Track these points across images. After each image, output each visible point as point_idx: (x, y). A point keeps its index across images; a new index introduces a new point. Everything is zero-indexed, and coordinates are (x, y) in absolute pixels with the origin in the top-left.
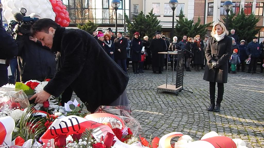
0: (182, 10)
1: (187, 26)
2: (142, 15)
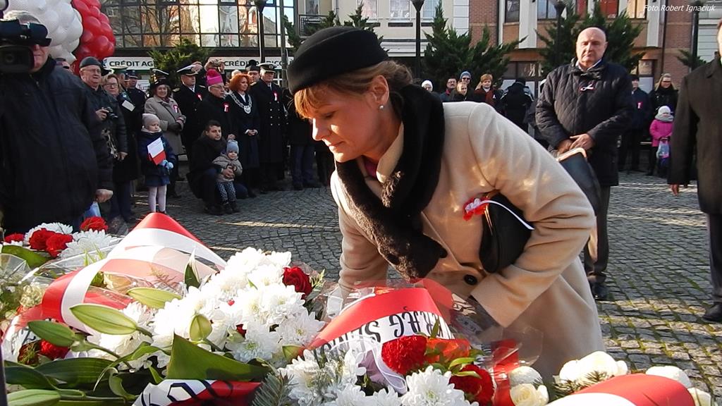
0: (440, 7)
1: (456, 50)
2: (332, 21)
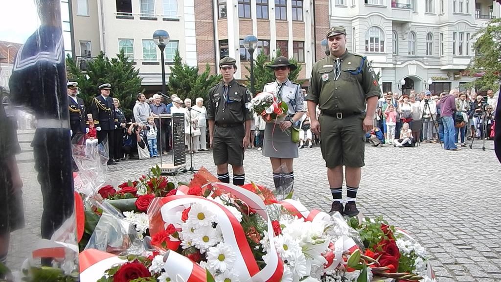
1: (189, 77)
2: (102, 57)
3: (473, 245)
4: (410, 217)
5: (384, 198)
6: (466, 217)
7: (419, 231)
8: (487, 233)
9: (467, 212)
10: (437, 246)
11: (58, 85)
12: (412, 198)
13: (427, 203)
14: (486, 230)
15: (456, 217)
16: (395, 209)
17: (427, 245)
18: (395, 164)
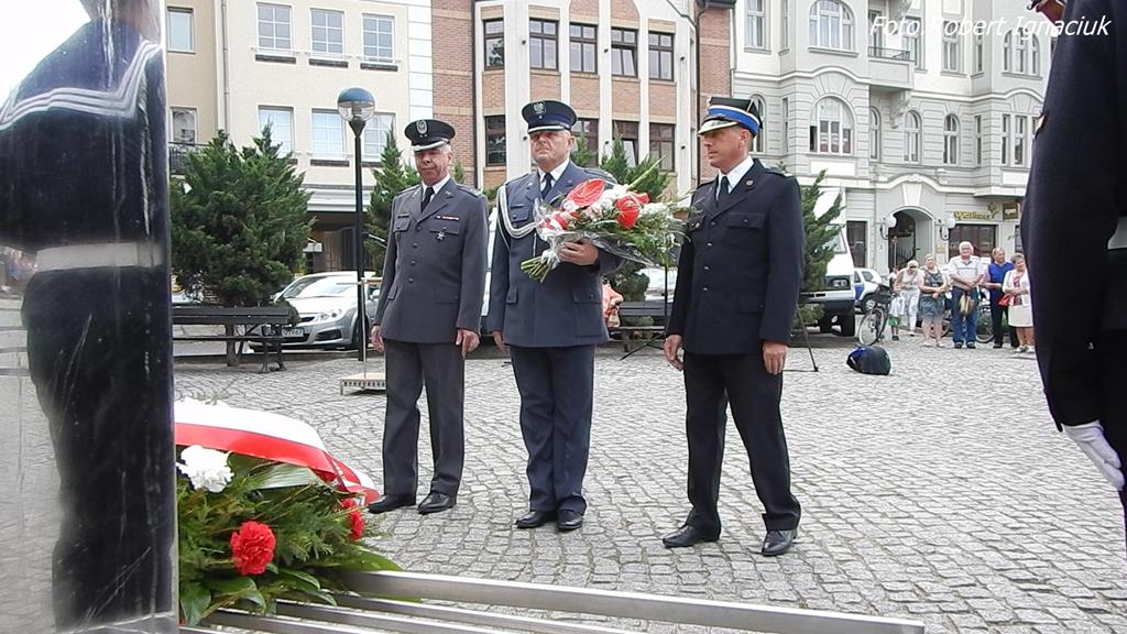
0: (392, 132)
2: (222, 144)
3: (1052, 582)
4: (913, 517)
5: (852, 473)
6: (1036, 520)
7: (932, 549)
8: (1085, 557)
9: (1038, 510)
10: (972, 582)
11: (147, 152)
12: (914, 476)
13: (947, 488)
14: (1081, 549)
15: (1014, 521)
16: (877, 499)
17: (949, 580)
18: (875, 400)
